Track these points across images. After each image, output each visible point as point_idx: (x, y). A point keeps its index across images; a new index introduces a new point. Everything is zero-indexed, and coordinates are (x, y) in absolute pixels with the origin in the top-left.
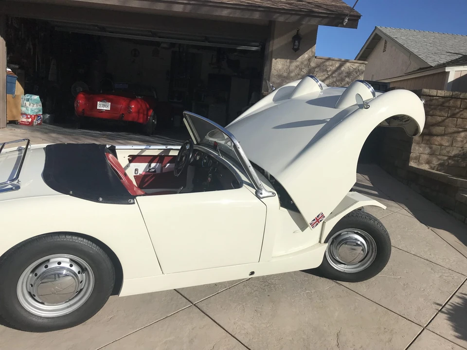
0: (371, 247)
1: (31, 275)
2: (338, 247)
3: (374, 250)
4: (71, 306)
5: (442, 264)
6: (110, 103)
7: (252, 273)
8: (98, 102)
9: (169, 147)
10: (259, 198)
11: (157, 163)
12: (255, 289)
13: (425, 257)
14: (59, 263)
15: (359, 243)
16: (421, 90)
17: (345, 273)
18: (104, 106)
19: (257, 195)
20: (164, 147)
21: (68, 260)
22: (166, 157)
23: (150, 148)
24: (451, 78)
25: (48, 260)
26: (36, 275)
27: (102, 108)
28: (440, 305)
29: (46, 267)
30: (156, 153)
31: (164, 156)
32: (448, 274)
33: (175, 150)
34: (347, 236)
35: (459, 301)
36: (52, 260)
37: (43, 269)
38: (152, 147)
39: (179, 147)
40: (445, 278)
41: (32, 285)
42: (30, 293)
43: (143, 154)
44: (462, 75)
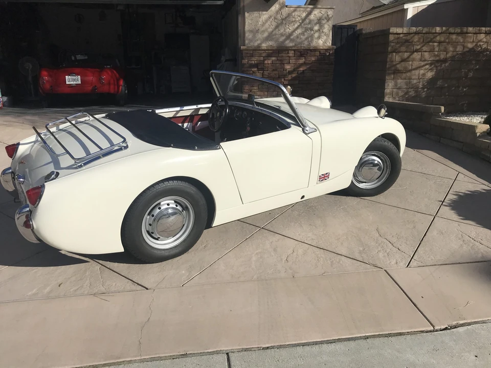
0: (385, 164)
1: (148, 217)
2: (361, 169)
3: (388, 167)
4: (178, 239)
5: (433, 174)
6: (79, 77)
7: (303, 197)
8: (67, 77)
9: (200, 106)
10: (306, 134)
11: (189, 122)
12: (302, 211)
13: (419, 171)
14: (168, 205)
15: (376, 162)
16: (389, 29)
17: (367, 189)
18: (72, 80)
19: (304, 132)
20: (195, 107)
21: (173, 202)
22: (195, 117)
23: (184, 109)
24: (410, 15)
25: (159, 204)
26: (153, 216)
27: (72, 83)
28: (441, 201)
29: (160, 208)
30: (188, 113)
31: (195, 115)
32: (440, 180)
33: (204, 108)
34: (367, 159)
35: (455, 197)
36: (162, 203)
37: (158, 211)
38: (185, 108)
39: (210, 105)
40: (438, 183)
41: (150, 225)
42: (148, 232)
43: (177, 116)
44: (420, 10)
